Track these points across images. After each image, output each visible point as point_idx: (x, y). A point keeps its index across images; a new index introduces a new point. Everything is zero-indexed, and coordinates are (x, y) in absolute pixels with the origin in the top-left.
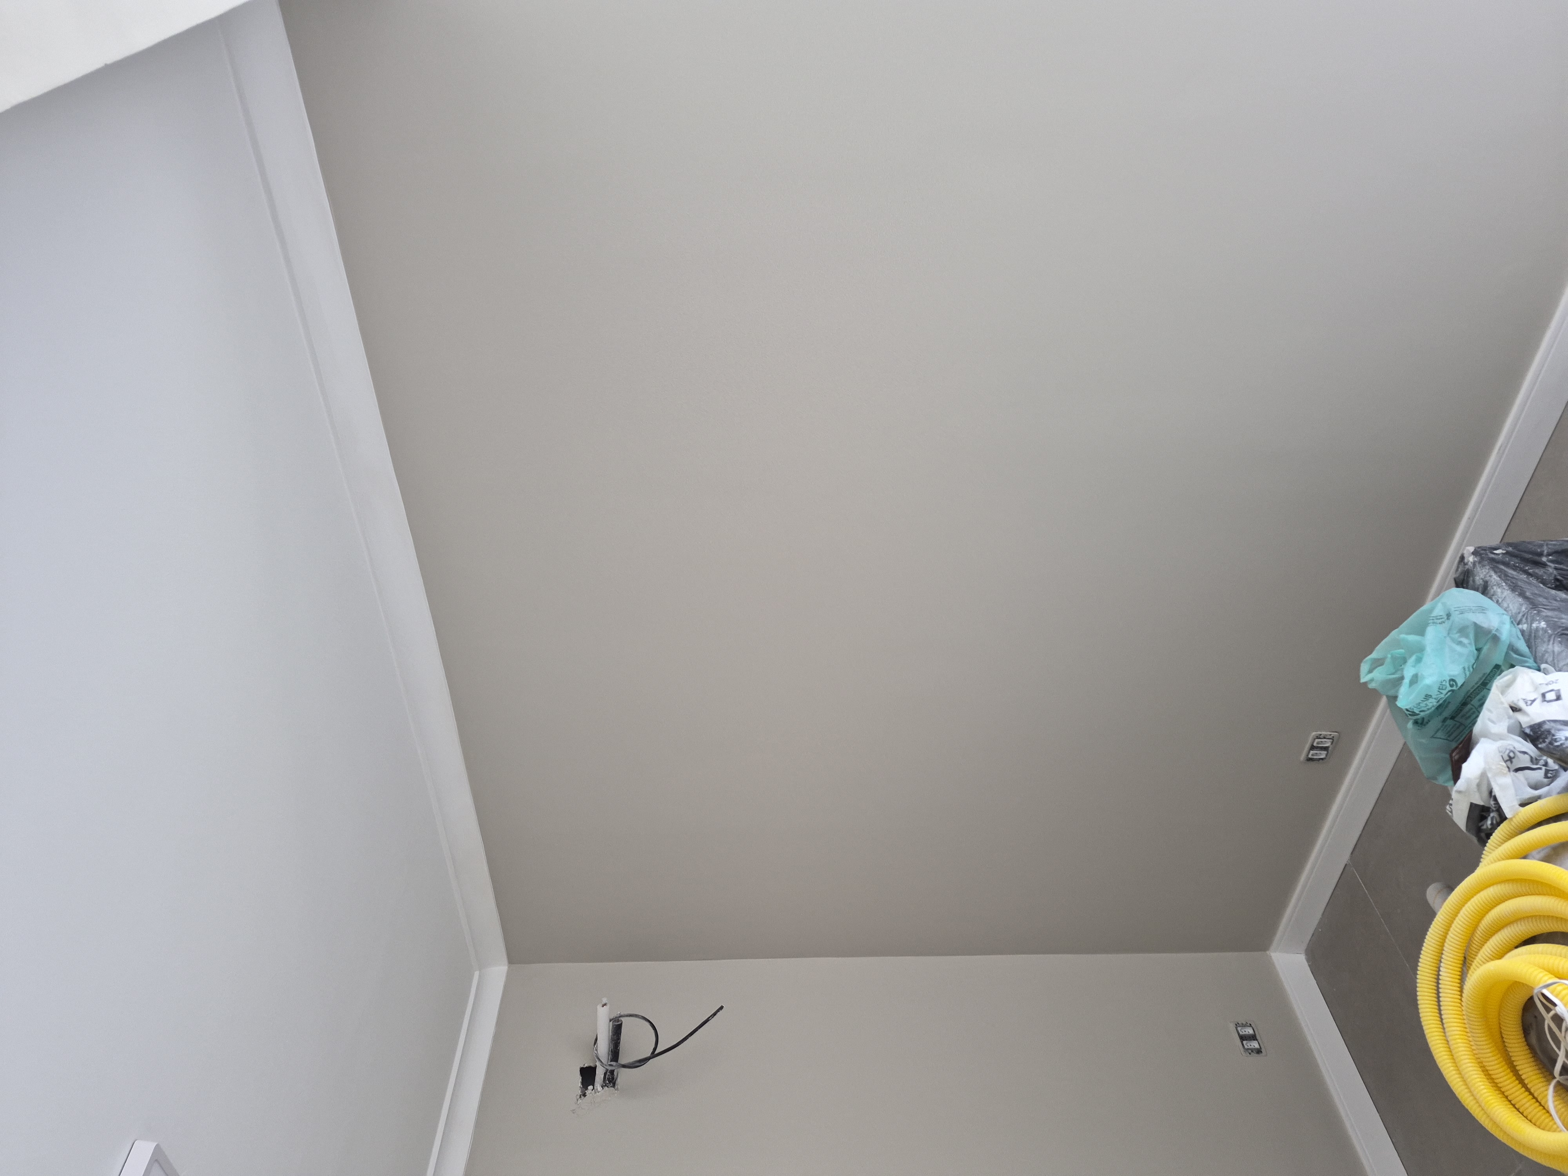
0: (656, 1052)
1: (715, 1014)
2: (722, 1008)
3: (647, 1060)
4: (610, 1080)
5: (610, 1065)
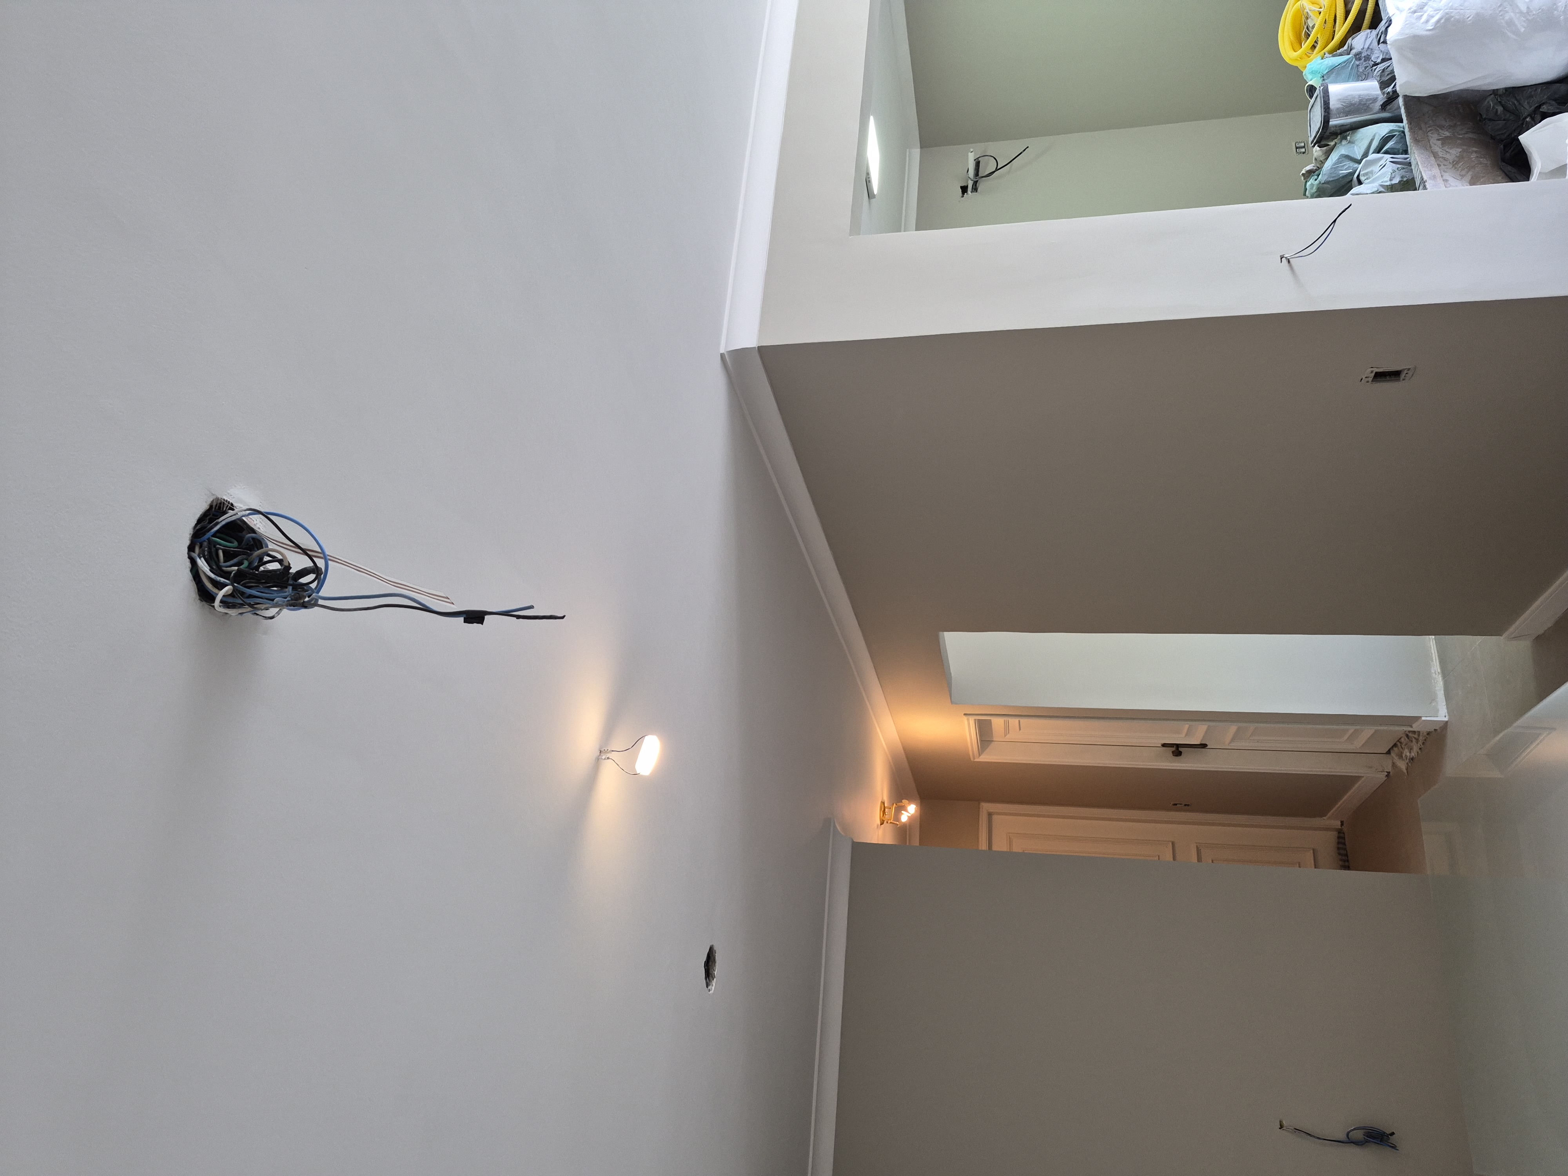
0: (998, 168)
1: (1025, 150)
2: (1028, 147)
3: (994, 172)
4: (975, 189)
5: (976, 179)
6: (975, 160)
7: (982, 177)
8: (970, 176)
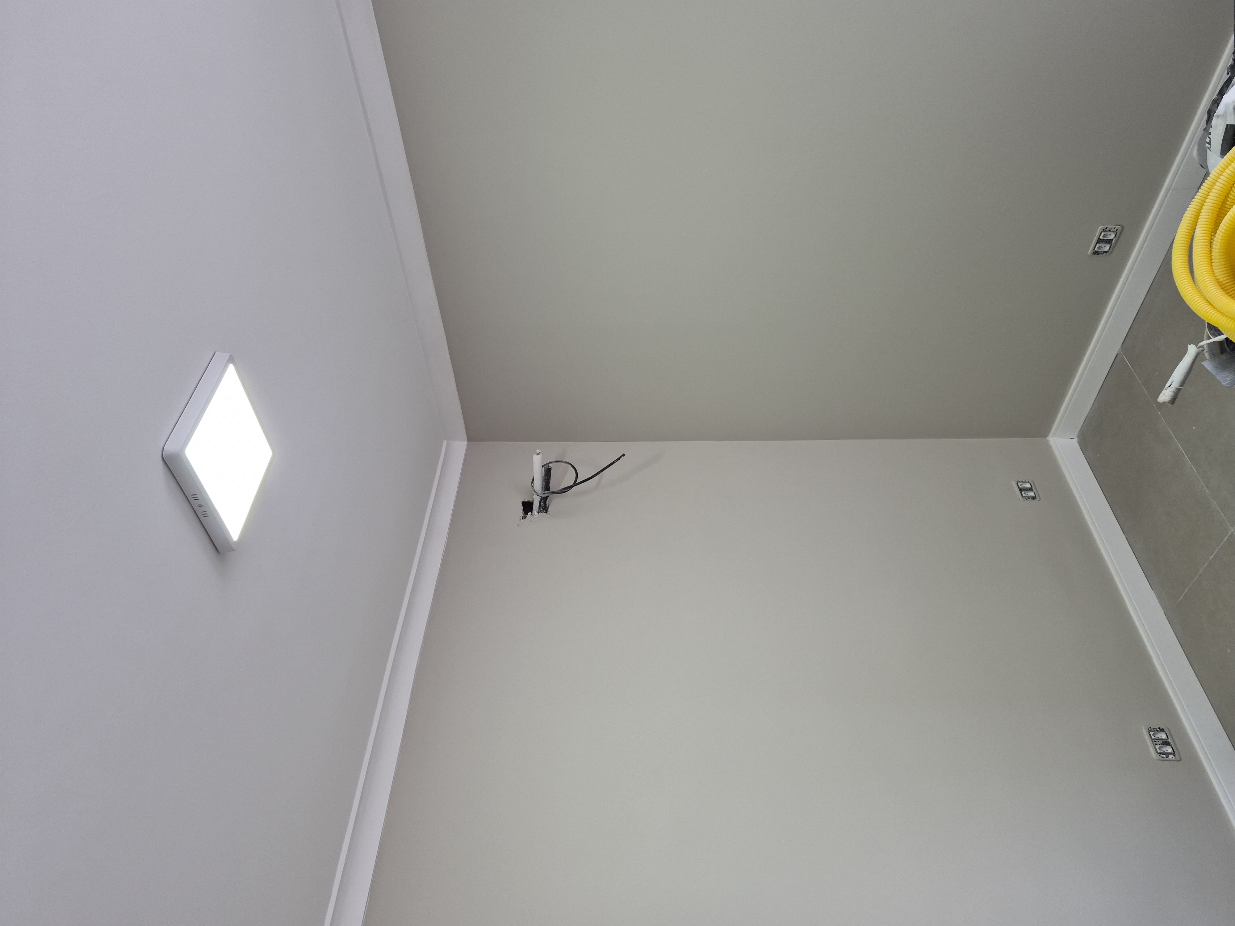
0: (577, 482)
1: (619, 459)
2: (624, 455)
3: (571, 487)
4: (544, 508)
5: (544, 494)
6: (543, 466)
7: (553, 493)
8: (536, 490)
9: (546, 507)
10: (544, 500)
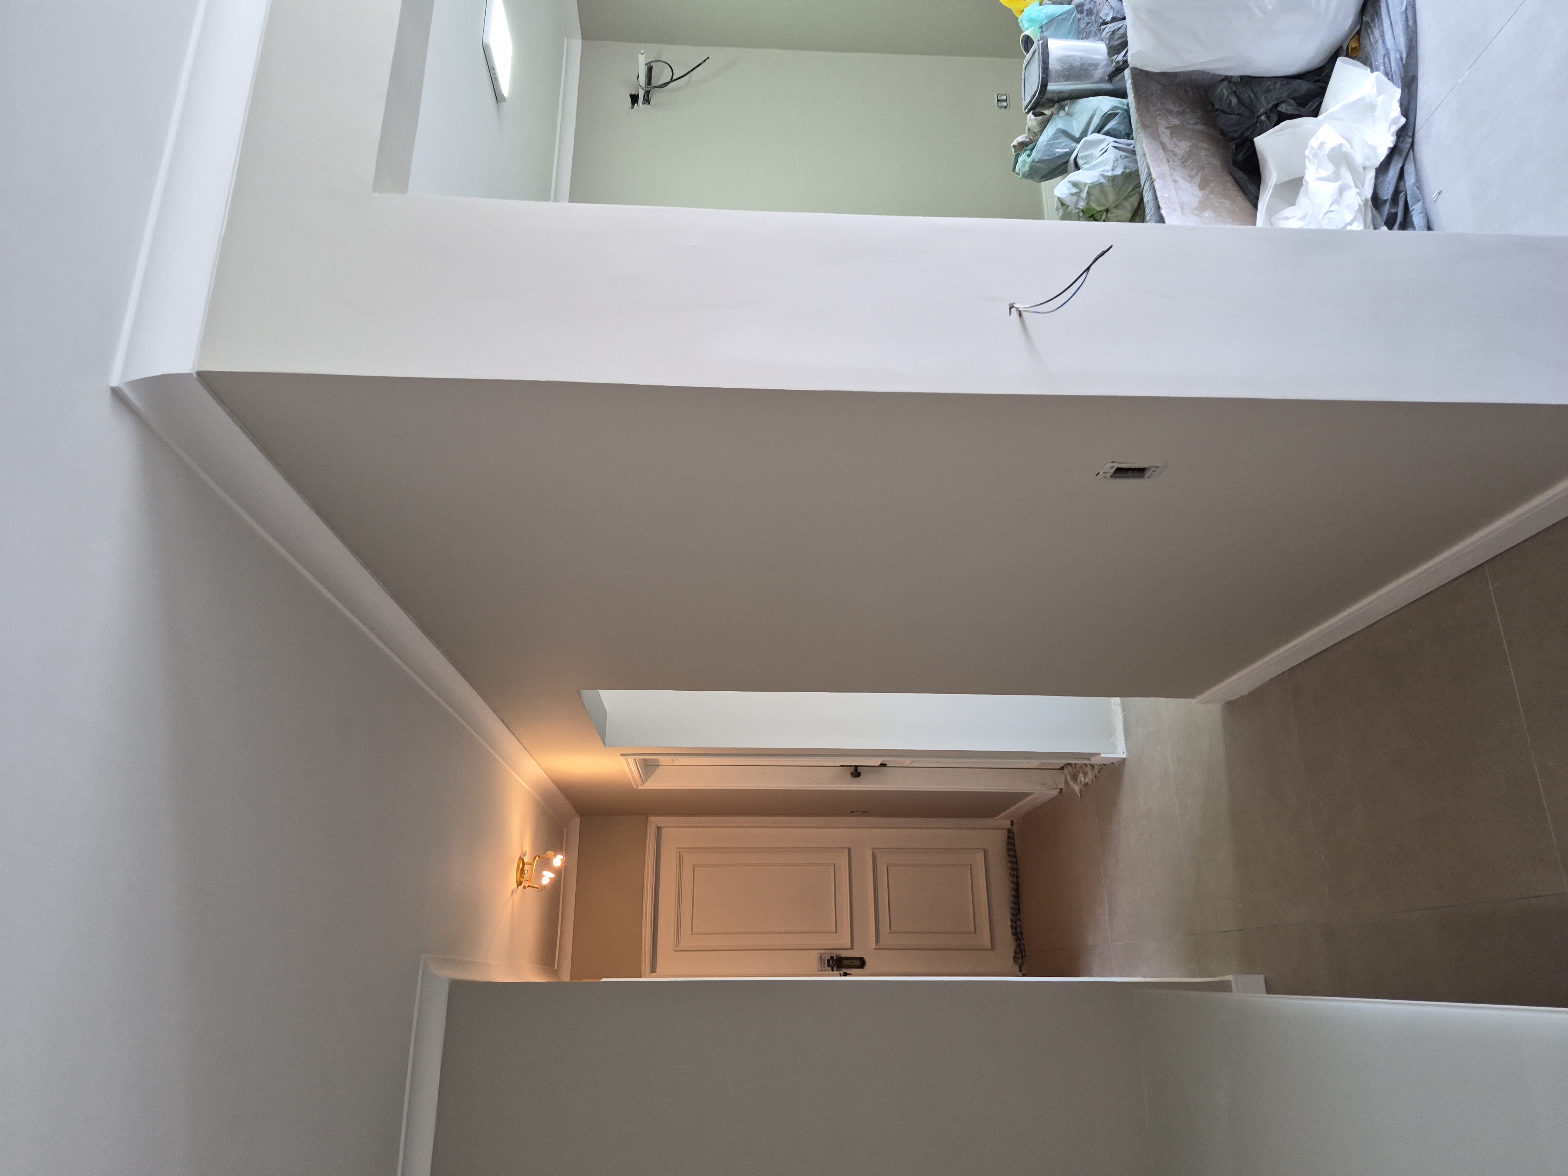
0: (674, 78)
1: (705, 61)
2: (708, 58)
3: (668, 83)
5: (648, 88)
6: (646, 65)
7: (655, 87)
8: (641, 84)
9: (648, 99)
10: (647, 93)
